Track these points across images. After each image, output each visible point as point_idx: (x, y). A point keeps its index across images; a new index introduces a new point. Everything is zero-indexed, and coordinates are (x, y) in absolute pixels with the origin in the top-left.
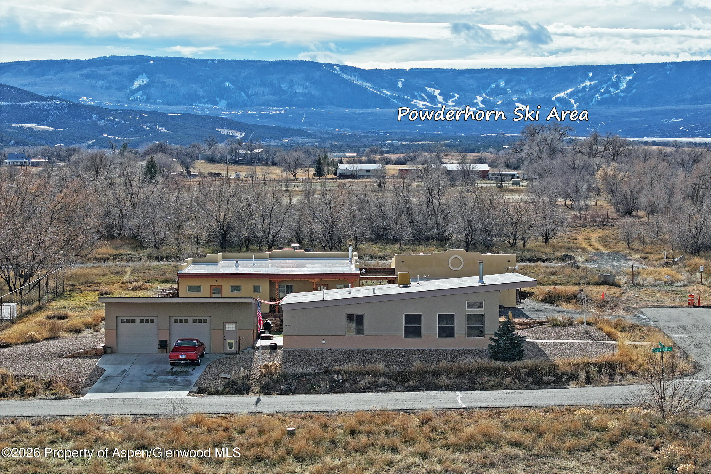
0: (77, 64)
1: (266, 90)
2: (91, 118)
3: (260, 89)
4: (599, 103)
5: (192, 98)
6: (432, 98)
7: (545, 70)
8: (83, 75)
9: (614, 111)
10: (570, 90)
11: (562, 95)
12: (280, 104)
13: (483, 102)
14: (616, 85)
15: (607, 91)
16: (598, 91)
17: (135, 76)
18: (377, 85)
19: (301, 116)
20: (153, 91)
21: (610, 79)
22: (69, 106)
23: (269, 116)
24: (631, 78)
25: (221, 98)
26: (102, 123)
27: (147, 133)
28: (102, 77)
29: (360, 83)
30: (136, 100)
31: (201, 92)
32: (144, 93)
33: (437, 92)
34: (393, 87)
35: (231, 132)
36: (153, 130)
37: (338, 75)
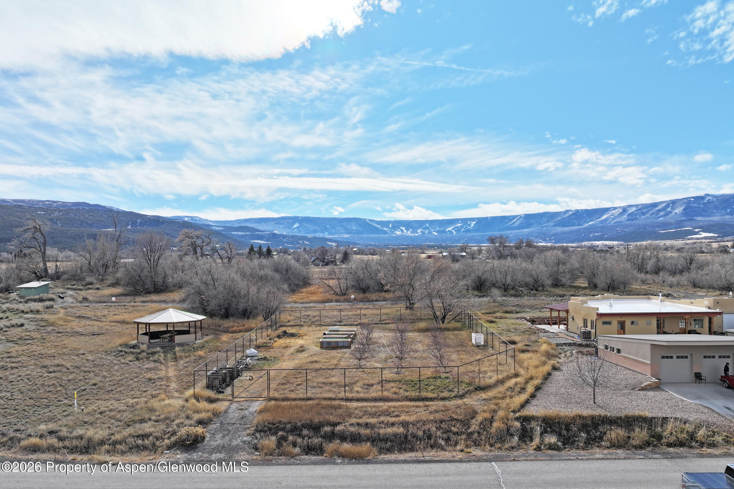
0: (273, 219)
1: (342, 228)
2: (280, 238)
3: (340, 228)
4: (463, 232)
5: (315, 231)
6: (402, 231)
7: (443, 220)
8: (275, 223)
9: (469, 235)
10: (453, 227)
11: (450, 229)
12: (347, 233)
13: (421, 232)
14: (470, 225)
15: (466, 227)
16: (463, 227)
17: (294, 223)
18: (382, 226)
19: (355, 238)
20: (301, 229)
21: (467, 223)
22: (272, 234)
23: (343, 238)
24: (475, 222)
25: (326, 231)
26: (284, 240)
27: (301, 244)
28: (282, 224)
29: (376, 225)
30: (294, 232)
31: (318, 229)
32: (298, 230)
33: (404, 229)
34: (388, 227)
35: (332, 244)
36: (303, 243)
37: (368, 223)
